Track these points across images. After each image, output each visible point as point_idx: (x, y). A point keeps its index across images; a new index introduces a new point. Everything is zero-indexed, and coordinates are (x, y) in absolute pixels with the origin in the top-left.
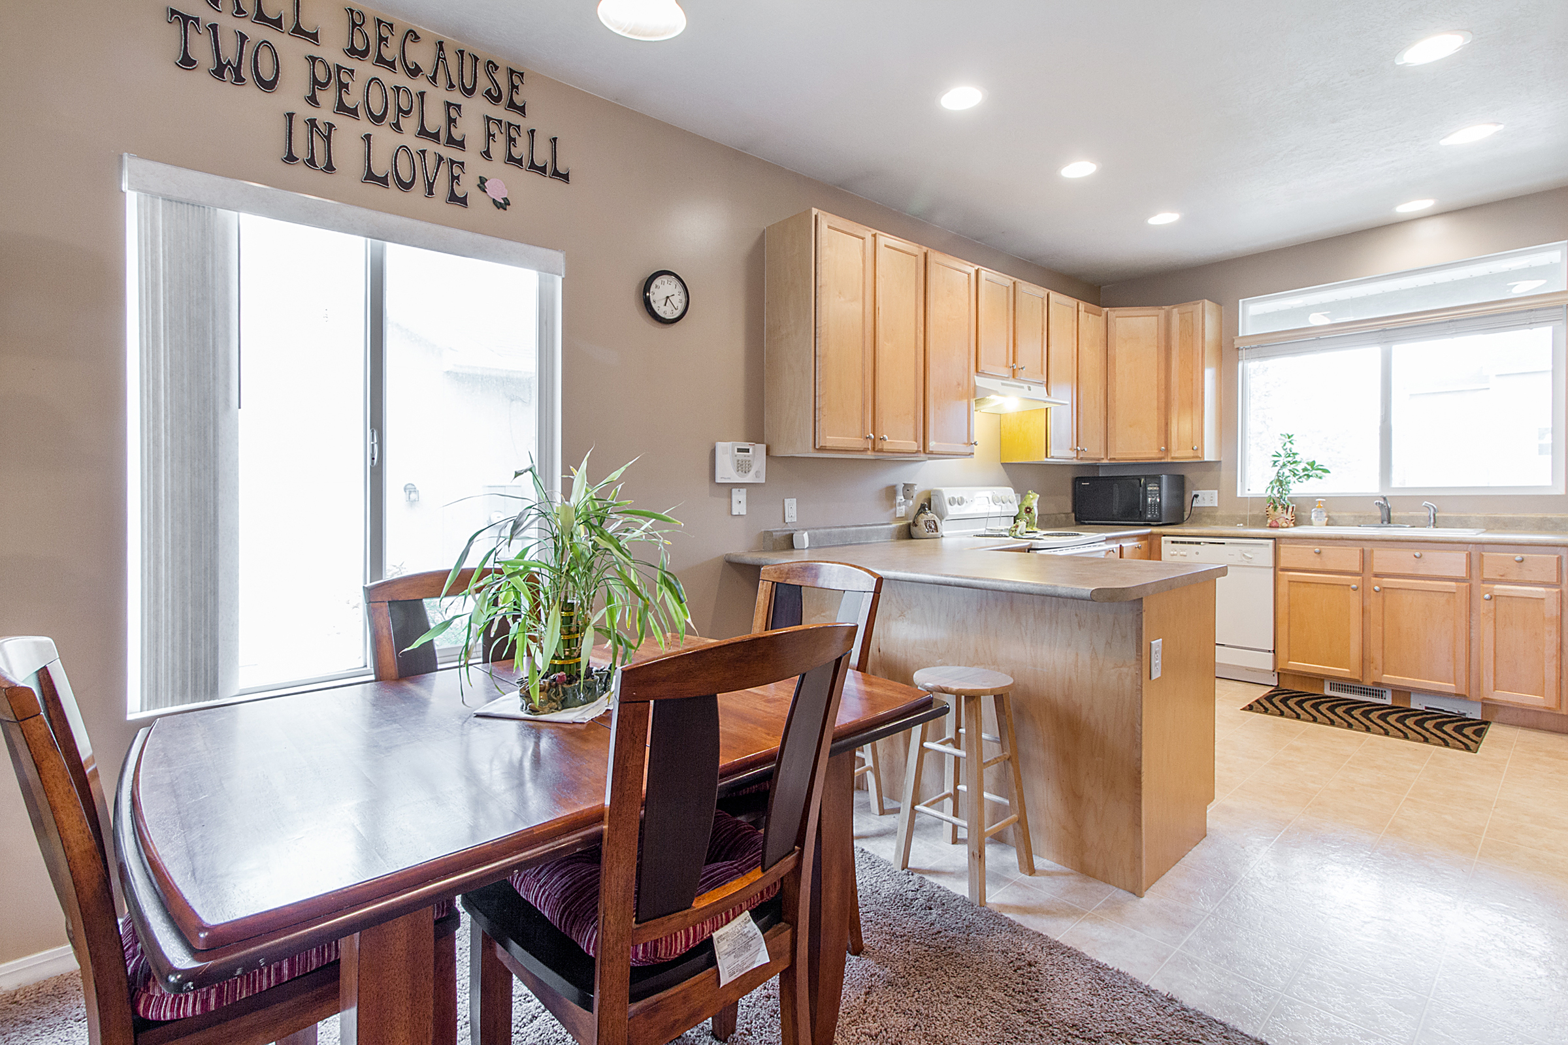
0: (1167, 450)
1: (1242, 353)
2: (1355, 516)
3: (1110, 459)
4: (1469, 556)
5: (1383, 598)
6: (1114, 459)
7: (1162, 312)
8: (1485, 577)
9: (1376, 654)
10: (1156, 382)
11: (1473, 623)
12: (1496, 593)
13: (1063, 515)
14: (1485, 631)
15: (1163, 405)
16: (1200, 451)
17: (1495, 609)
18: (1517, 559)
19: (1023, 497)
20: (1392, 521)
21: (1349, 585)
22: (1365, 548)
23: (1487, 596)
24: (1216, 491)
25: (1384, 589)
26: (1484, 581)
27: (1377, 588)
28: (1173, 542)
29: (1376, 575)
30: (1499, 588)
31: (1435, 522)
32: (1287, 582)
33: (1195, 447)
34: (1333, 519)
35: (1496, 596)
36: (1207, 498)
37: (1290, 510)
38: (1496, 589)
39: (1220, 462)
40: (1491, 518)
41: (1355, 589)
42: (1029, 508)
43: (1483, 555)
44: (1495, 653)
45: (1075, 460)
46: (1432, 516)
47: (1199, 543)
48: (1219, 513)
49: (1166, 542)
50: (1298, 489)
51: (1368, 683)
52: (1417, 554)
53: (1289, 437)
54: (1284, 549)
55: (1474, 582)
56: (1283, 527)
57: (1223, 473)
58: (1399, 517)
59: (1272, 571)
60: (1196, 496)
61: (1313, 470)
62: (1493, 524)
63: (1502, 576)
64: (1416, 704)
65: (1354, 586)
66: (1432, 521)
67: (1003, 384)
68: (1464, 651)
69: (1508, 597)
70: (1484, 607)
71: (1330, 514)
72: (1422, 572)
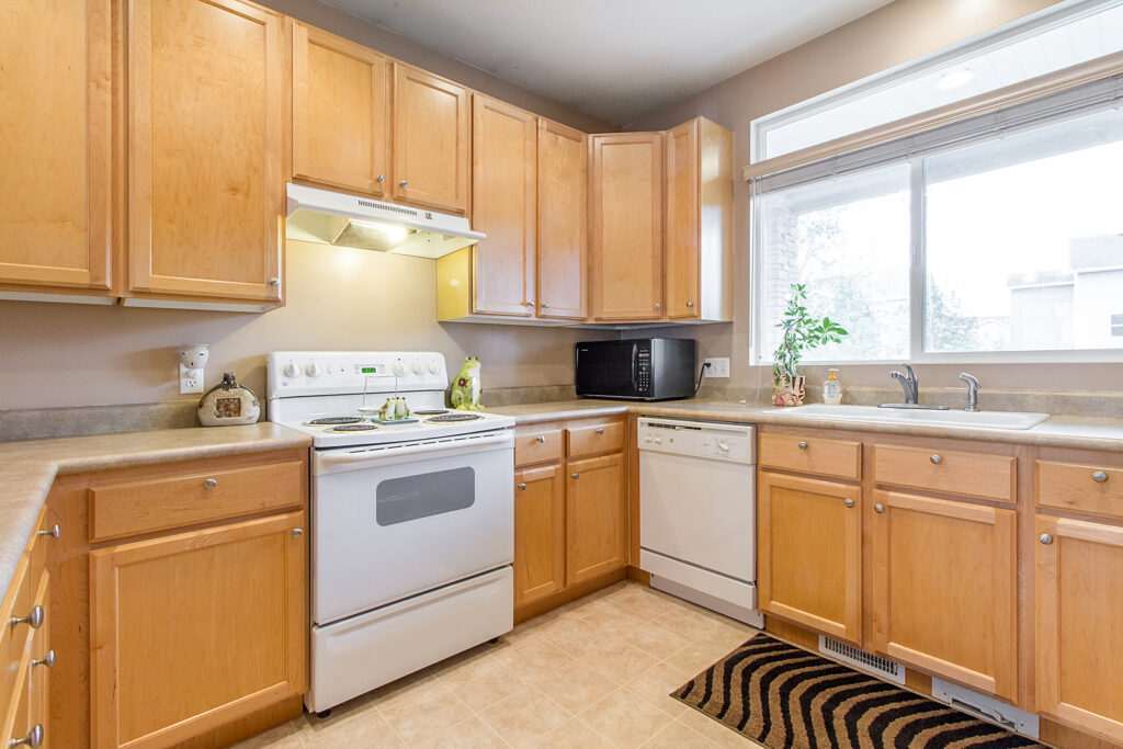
0: (664, 307)
1: (753, 186)
2: (877, 392)
3: (596, 319)
4: (1017, 465)
5: (889, 523)
6: (600, 319)
7: (656, 137)
8: (1041, 502)
9: (879, 608)
10: (651, 225)
11: (1024, 578)
12: (1061, 532)
13: (555, 388)
14: (1042, 595)
15: (658, 253)
16: (695, 309)
17: (1060, 559)
18: (1097, 474)
19: (461, 365)
20: (919, 400)
21: (844, 499)
22: (865, 444)
23: (1044, 536)
24: (728, 359)
25: (889, 509)
26: (1040, 509)
27: (879, 507)
28: (651, 425)
29: (880, 487)
30: (1065, 525)
31: (976, 403)
32: (768, 488)
33: (690, 303)
34: (851, 396)
35: (1060, 537)
36: (718, 368)
37: (797, 382)
38: (1062, 526)
39: (732, 323)
40: (1057, 397)
41: (851, 506)
42: (464, 380)
43: (1038, 465)
44: (1060, 635)
45: (533, 318)
46: (972, 394)
47: (674, 427)
48: (730, 386)
49: (642, 424)
50: (810, 356)
51: (870, 649)
52: (936, 457)
53: (800, 289)
54: (766, 440)
55: (1024, 512)
56: (789, 406)
57: (735, 337)
58: (932, 395)
59: (750, 470)
60: (708, 365)
61: (830, 329)
62: (1060, 408)
63: (1070, 503)
64: (938, 694)
65: (849, 501)
66: (972, 401)
67: (360, 203)
68: (1009, 625)
69: (1080, 540)
70: (1041, 558)
71: (848, 389)
72: (943, 486)
